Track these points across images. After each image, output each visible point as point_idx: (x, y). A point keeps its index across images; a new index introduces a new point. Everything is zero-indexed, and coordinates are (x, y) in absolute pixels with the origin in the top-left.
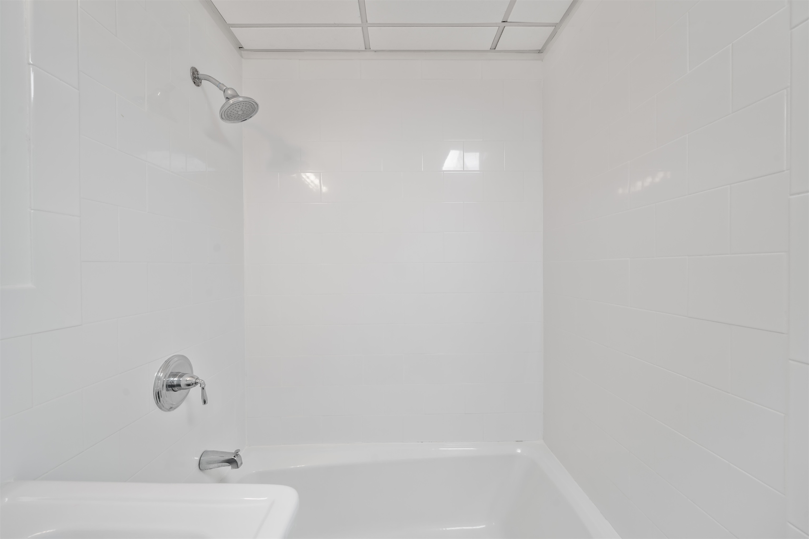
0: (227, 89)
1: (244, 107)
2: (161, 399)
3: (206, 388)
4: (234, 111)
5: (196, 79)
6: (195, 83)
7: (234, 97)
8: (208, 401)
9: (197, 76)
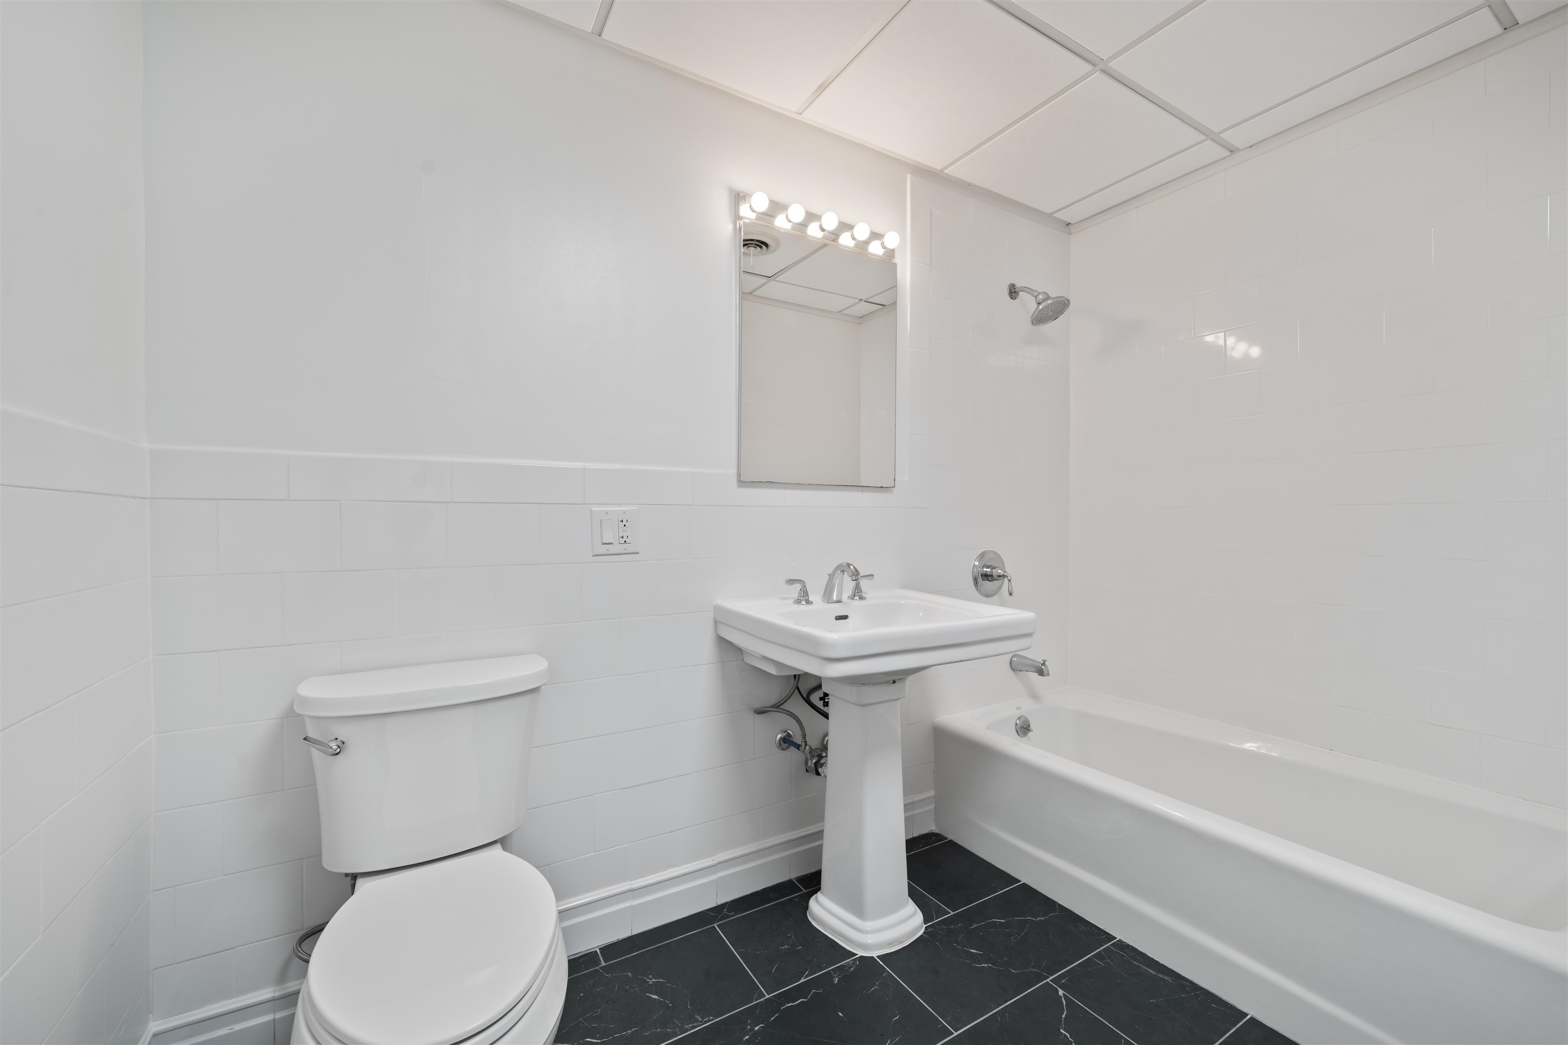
0: (1039, 293)
1: (1053, 308)
2: (978, 585)
3: (1012, 581)
4: (1043, 315)
5: (1013, 294)
6: (1012, 298)
7: (1045, 300)
8: (1014, 594)
9: (1013, 291)
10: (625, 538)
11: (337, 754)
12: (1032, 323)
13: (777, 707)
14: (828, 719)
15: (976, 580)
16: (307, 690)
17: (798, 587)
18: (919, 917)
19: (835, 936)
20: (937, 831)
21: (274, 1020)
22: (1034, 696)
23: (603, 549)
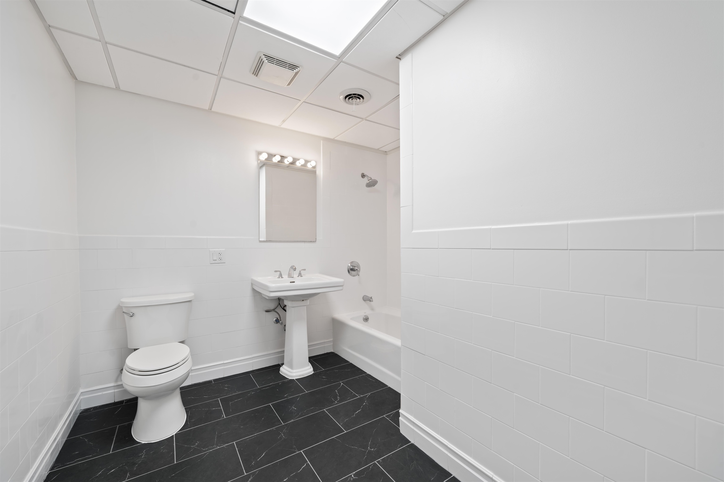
1: (373, 183)
3: (362, 271)
4: (370, 184)
5: (363, 176)
6: (362, 178)
7: (370, 180)
10: (221, 259)
11: (132, 316)
12: (366, 186)
13: (274, 310)
14: (286, 311)
15: (349, 271)
16: (123, 300)
17: (279, 273)
18: (312, 369)
19: (285, 375)
20: (333, 352)
21: (114, 392)
22: (372, 309)
23: (214, 262)
